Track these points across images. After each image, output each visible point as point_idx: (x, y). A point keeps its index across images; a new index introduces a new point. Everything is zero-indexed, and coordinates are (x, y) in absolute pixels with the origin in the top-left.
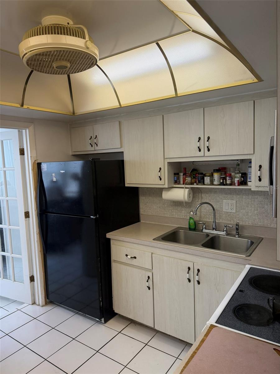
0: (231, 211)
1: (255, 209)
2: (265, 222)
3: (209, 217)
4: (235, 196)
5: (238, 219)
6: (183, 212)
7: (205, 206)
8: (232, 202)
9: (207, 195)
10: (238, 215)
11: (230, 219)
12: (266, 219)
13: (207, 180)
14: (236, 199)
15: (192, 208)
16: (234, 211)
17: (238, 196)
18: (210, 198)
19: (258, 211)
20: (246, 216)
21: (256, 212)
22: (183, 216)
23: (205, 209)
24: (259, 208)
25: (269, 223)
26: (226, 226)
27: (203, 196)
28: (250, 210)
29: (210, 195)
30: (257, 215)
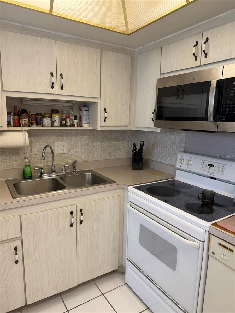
0: (62, 152)
1: (81, 148)
2: (89, 157)
3: (41, 161)
4: (65, 138)
5: (69, 159)
6: (8, 161)
7: (36, 151)
8: (63, 143)
9: (38, 139)
10: (68, 155)
11: (62, 160)
12: (90, 154)
13: (47, 121)
14: (66, 140)
15: (20, 155)
16: (65, 152)
17: (68, 137)
18: (41, 141)
19: (84, 149)
20: (75, 155)
21: (82, 150)
22: (8, 166)
23: (36, 154)
24: (84, 147)
25: (92, 158)
26: (64, 166)
27: (32, 139)
28: (78, 149)
29: (41, 139)
30: (84, 152)
